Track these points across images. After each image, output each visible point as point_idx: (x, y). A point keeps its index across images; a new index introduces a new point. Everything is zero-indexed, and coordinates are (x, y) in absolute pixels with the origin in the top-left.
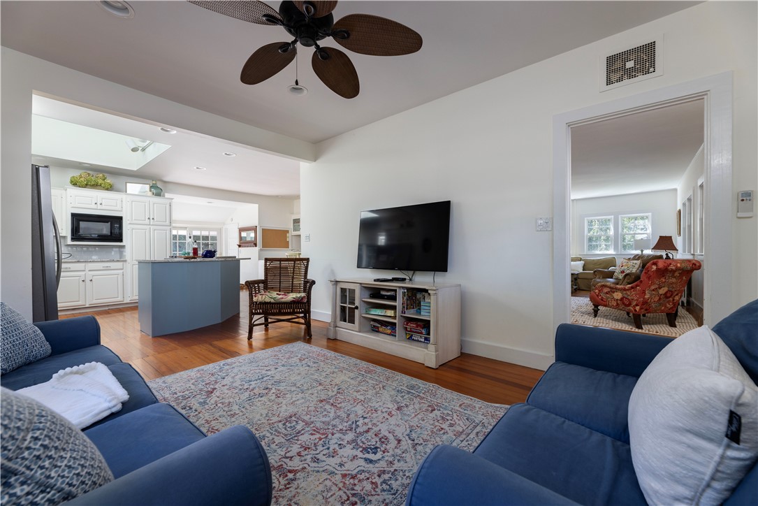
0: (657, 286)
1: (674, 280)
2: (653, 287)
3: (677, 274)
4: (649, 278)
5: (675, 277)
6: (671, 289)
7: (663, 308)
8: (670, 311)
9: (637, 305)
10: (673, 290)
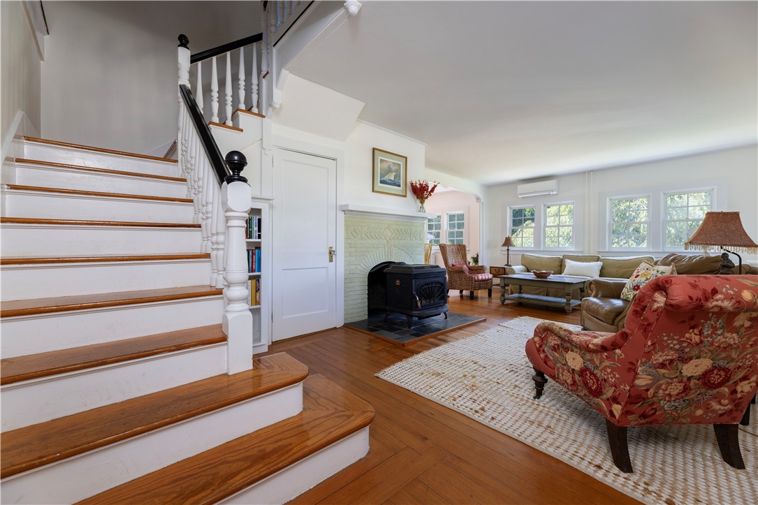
0: (672, 355)
1: (732, 338)
2: (659, 358)
3: (742, 321)
4: (646, 328)
5: (735, 330)
6: (721, 363)
7: (699, 412)
8: (725, 420)
9: (615, 400)
10: (732, 366)
